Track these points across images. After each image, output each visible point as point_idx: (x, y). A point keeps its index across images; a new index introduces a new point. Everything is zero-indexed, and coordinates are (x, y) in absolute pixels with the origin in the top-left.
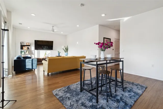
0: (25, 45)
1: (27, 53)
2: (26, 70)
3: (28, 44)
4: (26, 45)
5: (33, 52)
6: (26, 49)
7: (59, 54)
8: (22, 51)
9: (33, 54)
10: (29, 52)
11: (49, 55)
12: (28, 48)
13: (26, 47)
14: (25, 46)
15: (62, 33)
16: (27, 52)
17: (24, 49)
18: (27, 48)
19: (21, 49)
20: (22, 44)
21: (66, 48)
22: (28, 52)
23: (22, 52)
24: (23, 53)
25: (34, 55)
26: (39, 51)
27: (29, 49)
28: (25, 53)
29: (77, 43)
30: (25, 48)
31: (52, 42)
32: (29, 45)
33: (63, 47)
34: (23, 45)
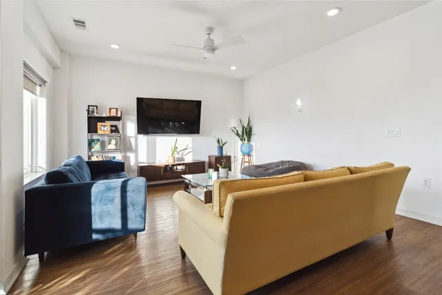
0: (104, 116)
1: (112, 146)
2: (95, 236)
3: (113, 114)
4: (108, 115)
5: (133, 141)
6: (108, 132)
7: (221, 148)
8: (93, 140)
9: (130, 149)
10: (116, 144)
11: (187, 151)
12: (114, 129)
13: (108, 123)
14: (103, 119)
15: (233, 68)
16: (110, 143)
17: (100, 132)
18: (112, 126)
19: (89, 132)
20: (93, 112)
21: (243, 127)
22: (113, 142)
23: (93, 144)
24: (97, 147)
25: (136, 152)
26: (151, 137)
27: (118, 132)
28: (103, 145)
29: (299, 103)
30: (104, 128)
31: (198, 104)
32: (119, 115)
33: (234, 123)
34: (96, 115)
